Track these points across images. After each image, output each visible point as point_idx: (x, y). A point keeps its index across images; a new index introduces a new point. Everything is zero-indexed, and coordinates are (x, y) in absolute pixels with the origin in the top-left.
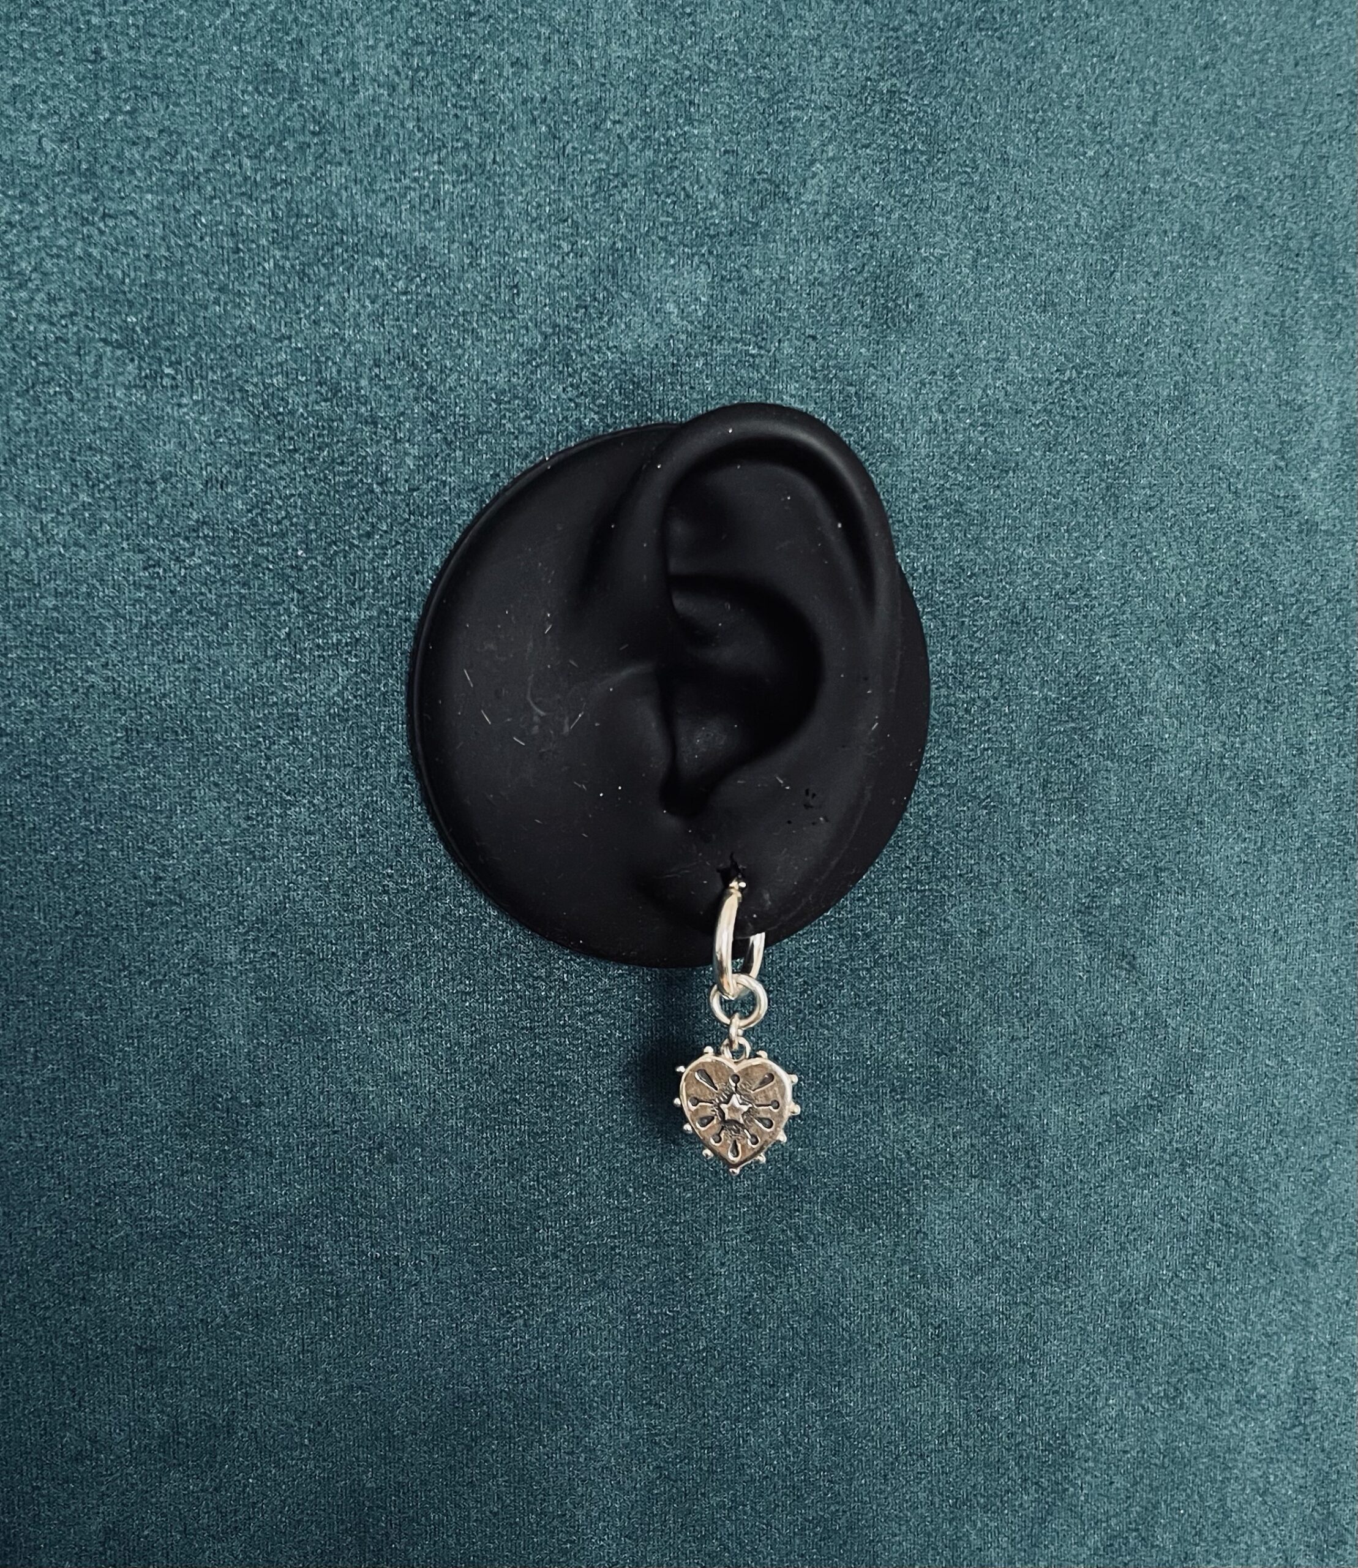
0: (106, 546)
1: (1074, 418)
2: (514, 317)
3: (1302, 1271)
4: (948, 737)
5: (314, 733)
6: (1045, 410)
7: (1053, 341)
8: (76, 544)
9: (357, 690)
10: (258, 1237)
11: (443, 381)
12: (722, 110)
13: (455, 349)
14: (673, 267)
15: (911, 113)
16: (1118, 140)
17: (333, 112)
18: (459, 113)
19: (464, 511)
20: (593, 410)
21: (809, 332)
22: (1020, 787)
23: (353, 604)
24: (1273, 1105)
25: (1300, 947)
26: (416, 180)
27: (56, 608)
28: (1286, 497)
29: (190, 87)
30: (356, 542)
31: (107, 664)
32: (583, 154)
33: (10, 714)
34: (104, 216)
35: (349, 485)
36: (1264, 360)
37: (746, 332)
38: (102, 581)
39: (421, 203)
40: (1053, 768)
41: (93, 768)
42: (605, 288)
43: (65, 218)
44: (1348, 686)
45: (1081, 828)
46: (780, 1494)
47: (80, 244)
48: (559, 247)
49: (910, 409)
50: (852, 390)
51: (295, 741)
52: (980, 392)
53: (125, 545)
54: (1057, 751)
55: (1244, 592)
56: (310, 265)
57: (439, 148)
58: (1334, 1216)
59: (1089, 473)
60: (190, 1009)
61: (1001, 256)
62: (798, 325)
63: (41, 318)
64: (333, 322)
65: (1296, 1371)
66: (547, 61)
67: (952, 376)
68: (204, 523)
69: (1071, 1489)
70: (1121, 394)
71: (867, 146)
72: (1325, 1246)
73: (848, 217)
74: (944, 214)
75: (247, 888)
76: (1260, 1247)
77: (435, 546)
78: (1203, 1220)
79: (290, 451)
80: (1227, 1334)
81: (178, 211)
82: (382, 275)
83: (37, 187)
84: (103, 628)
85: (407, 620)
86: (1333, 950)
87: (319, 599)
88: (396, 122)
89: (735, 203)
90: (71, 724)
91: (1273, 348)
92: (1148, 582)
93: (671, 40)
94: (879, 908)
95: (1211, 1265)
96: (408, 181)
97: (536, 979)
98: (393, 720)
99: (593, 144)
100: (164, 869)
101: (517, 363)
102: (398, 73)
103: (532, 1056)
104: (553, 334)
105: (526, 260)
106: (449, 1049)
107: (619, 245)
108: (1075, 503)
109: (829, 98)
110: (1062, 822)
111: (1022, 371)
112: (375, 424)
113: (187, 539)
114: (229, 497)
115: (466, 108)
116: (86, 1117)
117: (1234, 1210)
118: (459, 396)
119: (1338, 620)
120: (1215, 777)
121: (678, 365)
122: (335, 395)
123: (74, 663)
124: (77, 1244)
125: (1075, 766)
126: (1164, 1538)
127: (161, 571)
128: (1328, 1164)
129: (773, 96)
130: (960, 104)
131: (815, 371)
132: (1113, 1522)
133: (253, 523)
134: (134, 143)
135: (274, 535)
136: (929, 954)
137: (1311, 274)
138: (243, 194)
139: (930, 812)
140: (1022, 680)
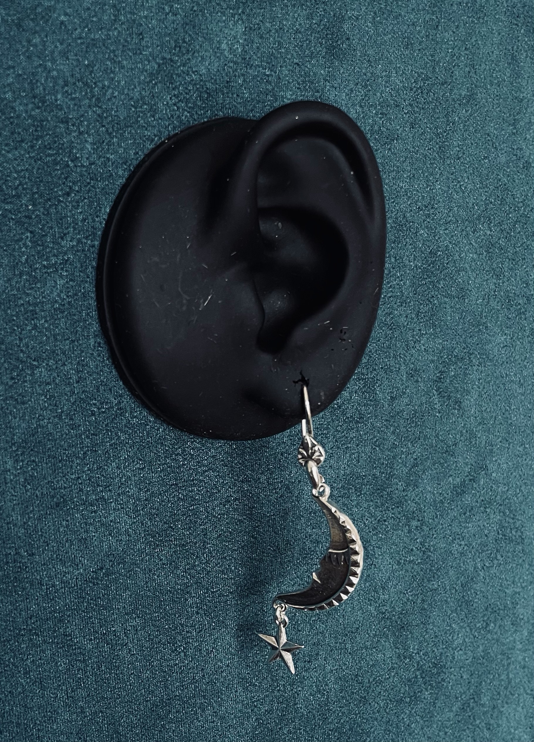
1: (423, 108)
2: (141, 54)
5: (46, 321)
6: (410, 104)
7: (412, 65)
9: (68, 292)
11: (105, 94)
13: (110, 73)
14: (224, 21)
19: (120, 177)
20: (186, 111)
21: (296, 61)
23: (62, 238)
28: (517, 149)
30: (62, 199)
35: (55, 162)
36: (506, 75)
37: (264, 61)
40: (421, 304)
42: (190, 35)
45: (435, 336)
48: (164, 9)
51: (35, 327)
54: (423, 295)
55: (502, 202)
59: (431, 140)
61: (386, 16)
62: (290, 56)
70: (444, 95)
77: (106, 199)
82: (66, 26)
85: (93, 246)
87: (43, 236)
91: (509, 68)
98: (89, 309)
104: (163, 64)
105: (146, 17)
112: (67, 122)
118: (114, 104)
121: (230, 82)
135: (14, 196)
140: (406, 257)
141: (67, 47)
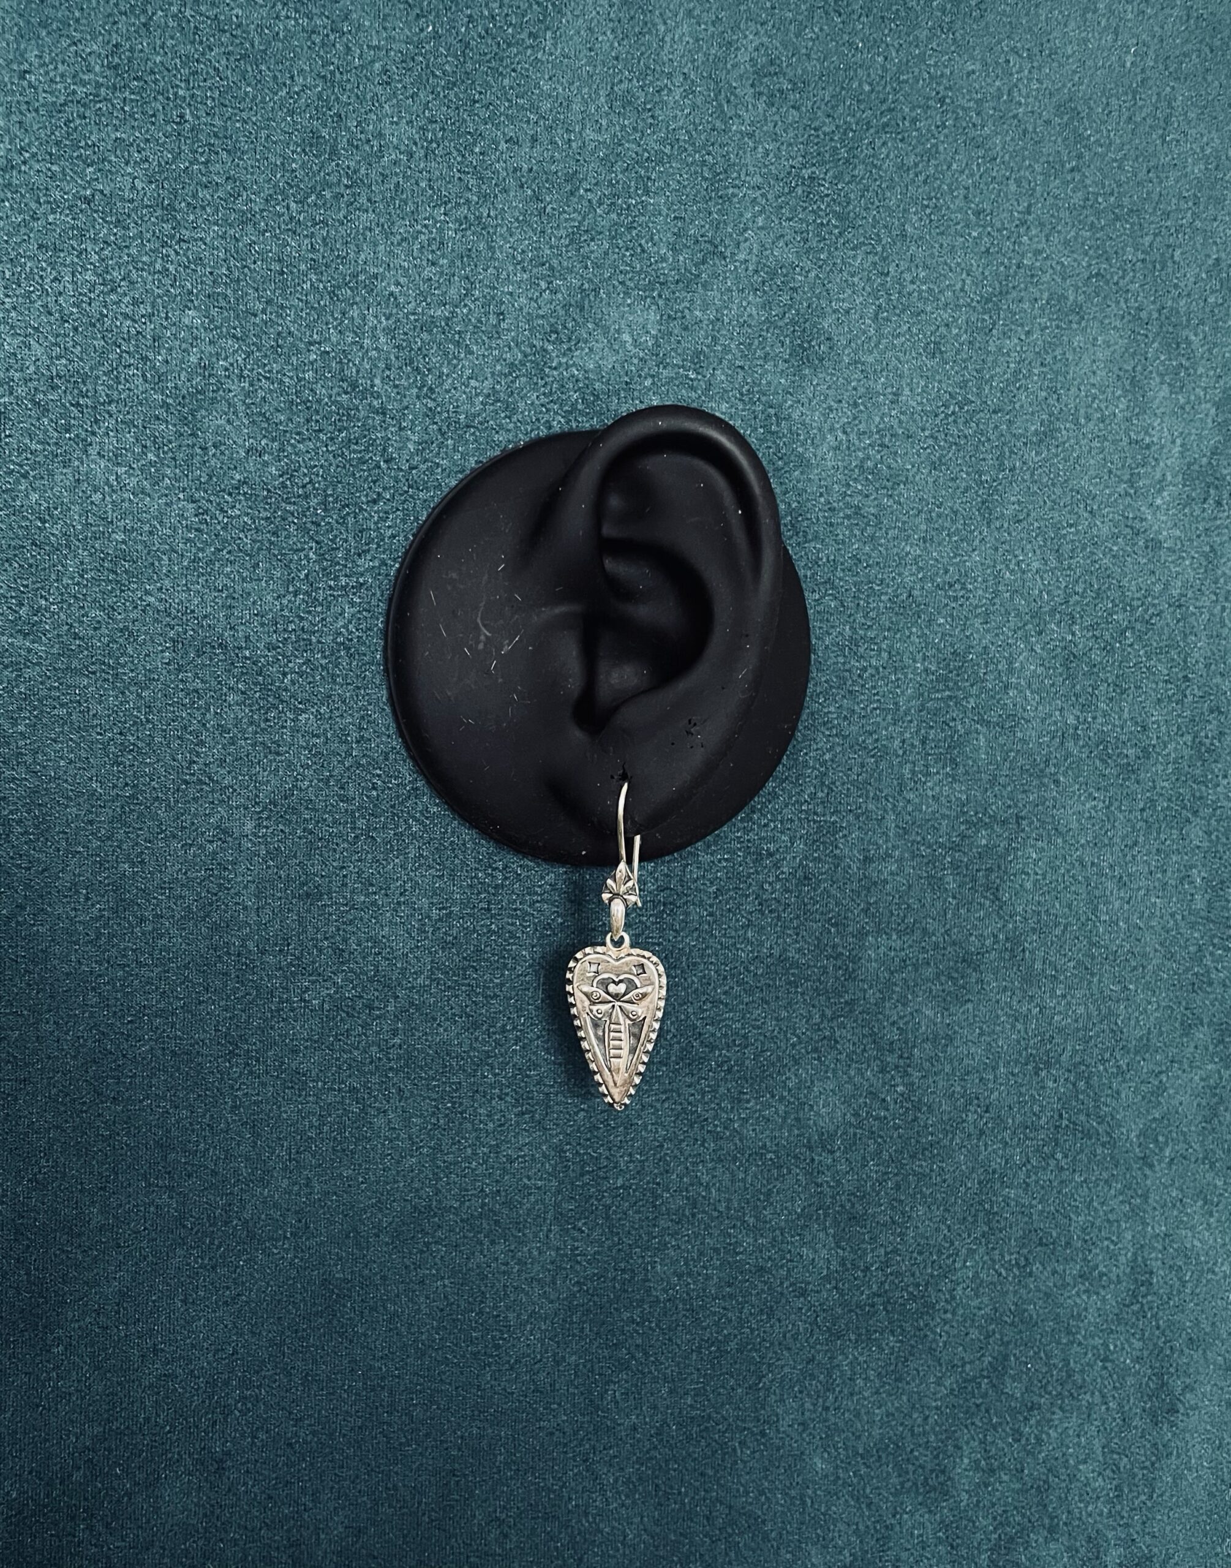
0: (166, 496)
1: (955, 444)
2: (499, 338)
3: (1140, 1169)
4: (844, 697)
5: (324, 656)
6: (932, 437)
7: (940, 382)
8: (142, 493)
10: (258, 1060)
11: (441, 384)
12: (674, 185)
13: (452, 360)
14: (629, 305)
15: (827, 195)
16: (998, 225)
17: (363, 171)
18: (463, 176)
20: (560, 415)
21: (738, 363)
22: (903, 742)
23: (359, 555)
24: (1116, 1024)
25: (1142, 892)
26: (426, 226)
27: (124, 542)
28: (1134, 518)
29: (252, 146)
30: (365, 507)
31: (161, 588)
32: (560, 213)
33: (83, 622)
34: (181, 240)
35: (362, 461)
36: (1117, 407)
37: (686, 360)
38: (161, 523)
39: (429, 245)
40: (932, 727)
41: (145, 669)
42: (574, 319)
43: (149, 241)
44: (1185, 677)
45: (953, 778)
46: (680, 1315)
47: (159, 261)
48: (538, 285)
49: (820, 430)
50: (772, 411)
51: (307, 661)
52: (877, 419)
53: (181, 496)
54: (935, 714)
55: (1098, 594)
56: (339, 288)
57: (445, 203)
58: (1169, 1125)
59: (967, 489)
60: (212, 870)
61: (898, 311)
62: (730, 357)
63: (126, 316)
64: (355, 333)
65: (1135, 1254)
66: (534, 139)
67: (856, 405)
68: (245, 483)
69: (932, 1336)
70: (996, 427)
71: (790, 220)
72: (1161, 1150)
73: (773, 274)
74: (852, 276)
75: (263, 776)
76: (1103, 1145)
78: (1052, 1117)
79: (315, 431)
80: (1072, 1216)
81: (237, 240)
82: (396, 299)
83: (129, 216)
84: (160, 560)
86: (1171, 897)
87: (333, 549)
88: (413, 181)
89: (681, 258)
90: (131, 634)
91: (1125, 397)
92: (1015, 580)
93: (634, 128)
94: (782, 832)
95: (1059, 1156)
96: (419, 227)
97: (494, 869)
99: (568, 206)
100: (198, 755)
101: (501, 373)
102: (415, 144)
103: (489, 932)
104: (531, 353)
105: (511, 294)
106: (420, 920)
107: (586, 286)
108: (956, 513)
109: (760, 180)
110: (938, 773)
111: (914, 404)
112: (384, 414)
113: (230, 494)
114: (266, 464)
115: (468, 173)
116: (124, 950)
117: (1080, 1111)
119: (1178, 621)
120: (1070, 744)
121: (630, 383)
122: (354, 390)
123: (135, 586)
124: (111, 1053)
125: (950, 727)
126: (1013, 1388)
127: (208, 519)
128: (1165, 1079)
129: (715, 177)
130: (868, 191)
131: (742, 394)
132: (968, 1367)
133: (283, 485)
134: (206, 187)
135: (299, 496)
136: (822, 874)
137: (1159, 339)
138: (289, 230)
139: (827, 757)
140: (907, 654)
141: (395, 322)
